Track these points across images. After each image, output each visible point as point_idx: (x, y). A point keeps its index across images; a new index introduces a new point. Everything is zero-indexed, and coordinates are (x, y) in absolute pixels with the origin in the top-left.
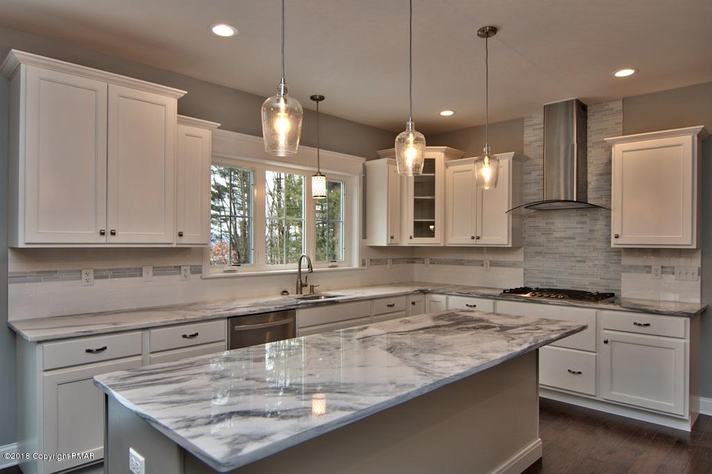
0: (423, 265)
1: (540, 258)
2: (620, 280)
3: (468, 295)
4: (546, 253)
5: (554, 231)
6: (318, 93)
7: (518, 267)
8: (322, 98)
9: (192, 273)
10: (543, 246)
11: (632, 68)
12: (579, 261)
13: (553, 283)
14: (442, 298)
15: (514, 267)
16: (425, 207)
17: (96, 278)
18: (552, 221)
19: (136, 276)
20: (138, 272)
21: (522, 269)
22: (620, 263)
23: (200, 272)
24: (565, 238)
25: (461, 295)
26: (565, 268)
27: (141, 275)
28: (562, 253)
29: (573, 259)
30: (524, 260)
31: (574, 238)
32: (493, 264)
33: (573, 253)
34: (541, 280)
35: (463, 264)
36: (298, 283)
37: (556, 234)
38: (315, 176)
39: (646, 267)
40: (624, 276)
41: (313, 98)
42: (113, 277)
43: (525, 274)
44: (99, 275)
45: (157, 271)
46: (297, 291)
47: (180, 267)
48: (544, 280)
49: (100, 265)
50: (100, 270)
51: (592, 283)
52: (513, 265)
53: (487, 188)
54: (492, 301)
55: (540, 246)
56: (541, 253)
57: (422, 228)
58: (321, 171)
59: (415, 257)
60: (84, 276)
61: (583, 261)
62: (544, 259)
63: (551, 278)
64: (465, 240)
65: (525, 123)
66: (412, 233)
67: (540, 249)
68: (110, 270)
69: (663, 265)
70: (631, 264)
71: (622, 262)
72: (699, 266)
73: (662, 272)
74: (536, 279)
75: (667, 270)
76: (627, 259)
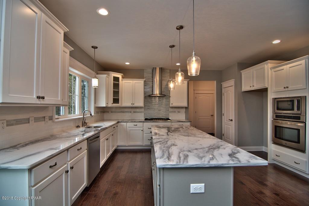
0: (108, 113)
1: (149, 110)
3: (135, 122)
8: (97, 48)
9: (49, 120)
11: (180, 63)
12: (159, 111)
13: (152, 117)
14: (125, 123)
16: (116, 93)
19: (27, 123)
23: (52, 119)
25: (132, 122)
27: (29, 122)
30: (144, 111)
32: (134, 112)
35: (124, 113)
36: (83, 121)
37: (153, 103)
38: (94, 78)
40: (170, 114)
43: (144, 115)
45: (36, 120)
47: (45, 117)
48: (150, 116)
50: (9, 121)
51: (162, 116)
52: (141, 112)
53: (172, 90)
54: (142, 123)
56: (149, 108)
57: (116, 101)
59: (105, 110)
61: (160, 111)
64: (129, 105)
65: (145, 71)
66: (112, 103)
67: (149, 107)
68: (14, 120)
69: (178, 111)
70: (172, 111)
71: (170, 110)
72: (185, 111)
73: (178, 113)
74: (148, 116)
75: (179, 112)
76: (171, 110)
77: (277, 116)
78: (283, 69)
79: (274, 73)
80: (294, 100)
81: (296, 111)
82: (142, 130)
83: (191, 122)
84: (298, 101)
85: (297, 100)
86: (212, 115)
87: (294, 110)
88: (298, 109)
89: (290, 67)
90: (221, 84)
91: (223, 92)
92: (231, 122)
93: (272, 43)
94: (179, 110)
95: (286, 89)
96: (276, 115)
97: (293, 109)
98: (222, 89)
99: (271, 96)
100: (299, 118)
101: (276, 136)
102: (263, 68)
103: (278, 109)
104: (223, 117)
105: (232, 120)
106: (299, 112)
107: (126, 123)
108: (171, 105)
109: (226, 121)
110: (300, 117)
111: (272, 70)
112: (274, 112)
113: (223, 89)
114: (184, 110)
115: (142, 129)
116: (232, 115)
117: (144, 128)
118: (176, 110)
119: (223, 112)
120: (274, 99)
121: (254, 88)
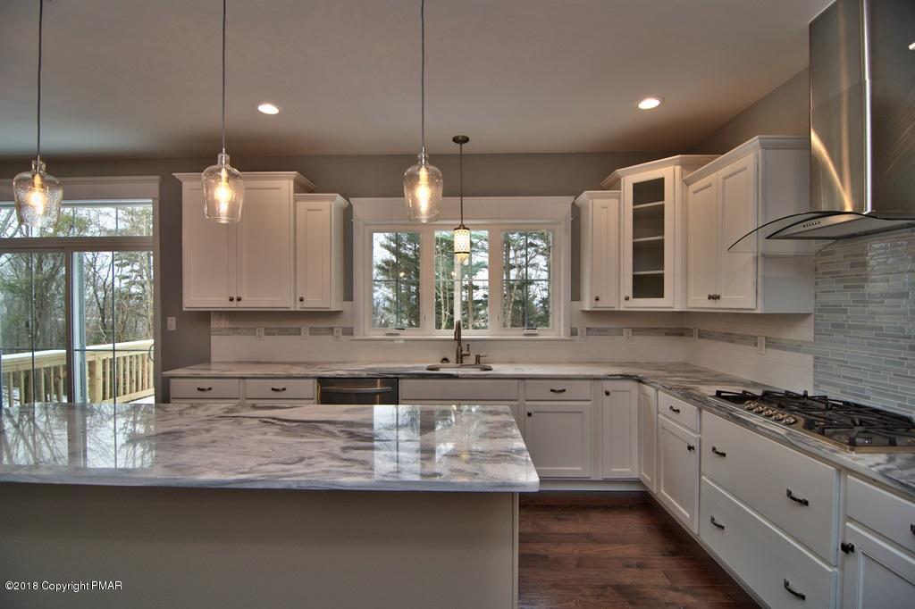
6: (460, 133)
7: (805, 352)
8: (466, 139)
9: (344, 334)
10: (845, 311)
14: (651, 391)
17: (266, 334)
19: (296, 334)
20: (298, 332)
21: (811, 357)
23: (352, 334)
27: (300, 334)
28: (880, 329)
32: (772, 344)
35: (733, 341)
38: (459, 229)
41: (456, 140)
42: (278, 334)
44: (268, 333)
45: (314, 332)
46: (457, 360)
47: (332, 328)
49: (270, 325)
50: (269, 329)
52: (797, 347)
54: (696, 407)
58: (464, 222)
60: (257, 333)
62: (849, 340)
66: (629, 293)
68: (276, 329)
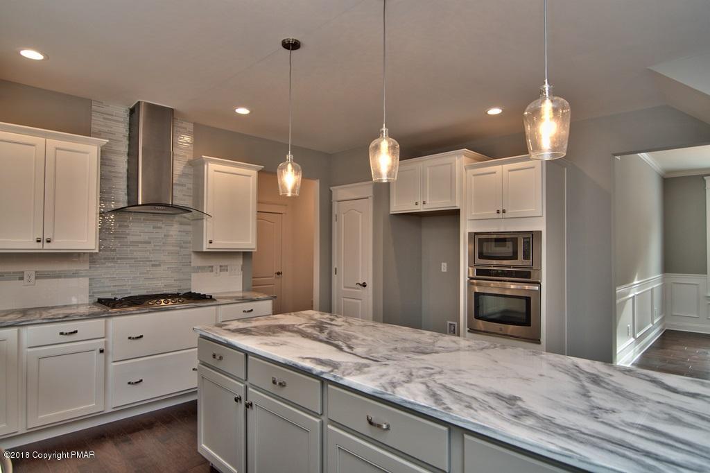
2: (190, 280)
4: (118, 259)
5: (128, 234)
12: (154, 266)
13: (127, 290)
15: (75, 277)
18: (126, 224)
22: (190, 265)
24: (141, 242)
26: (140, 274)
29: (148, 263)
30: (90, 268)
31: (150, 243)
33: (148, 258)
34: (112, 289)
37: (130, 238)
39: (210, 267)
40: (194, 276)
43: (90, 285)
48: (116, 289)
51: (166, 286)
55: (111, 250)
61: (159, 265)
63: (125, 285)
65: (94, 108)
69: (221, 264)
70: (199, 265)
71: (192, 264)
72: (242, 263)
73: (221, 271)
74: (107, 289)
75: (223, 269)
76: (197, 262)
77: (479, 272)
78: (495, 173)
79: (473, 177)
80: (517, 238)
81: (520, 261)
82: (102, 351)
83: (275, 297)
84: (525, 240)
85: (524, 238)
86: (278, 273)
87: (517, 259)
88: (526, 257)
89: (510, 171)
90: (331, 191)
91: (335, 211)
92: (361, 290)
93: (486, 113)
94: (224, 262)
95: (501, 215)
96: (477, 270)
97: (514, 257)
98: (331, 202)
99: (467, 227)
100: (528, 275)
101: (477, 317)
102: (451, 164)
103: (481, 256)
104: (335, 277)
105: (364, 285)
106: (528, 263)
107: (15, 330)
108: (206, 247)
109: (345, 287)
110: (530, 272)
111: (468, 171)
112: (472, 263)
113: (335, 205)
114: (239, 262)
115: (102, 347)
116: (366, 272)
117: (110, 340)
118: (216, 263)
119: (335, 265)
120: (473, 236)
121: (425, 206)
